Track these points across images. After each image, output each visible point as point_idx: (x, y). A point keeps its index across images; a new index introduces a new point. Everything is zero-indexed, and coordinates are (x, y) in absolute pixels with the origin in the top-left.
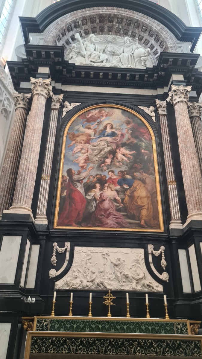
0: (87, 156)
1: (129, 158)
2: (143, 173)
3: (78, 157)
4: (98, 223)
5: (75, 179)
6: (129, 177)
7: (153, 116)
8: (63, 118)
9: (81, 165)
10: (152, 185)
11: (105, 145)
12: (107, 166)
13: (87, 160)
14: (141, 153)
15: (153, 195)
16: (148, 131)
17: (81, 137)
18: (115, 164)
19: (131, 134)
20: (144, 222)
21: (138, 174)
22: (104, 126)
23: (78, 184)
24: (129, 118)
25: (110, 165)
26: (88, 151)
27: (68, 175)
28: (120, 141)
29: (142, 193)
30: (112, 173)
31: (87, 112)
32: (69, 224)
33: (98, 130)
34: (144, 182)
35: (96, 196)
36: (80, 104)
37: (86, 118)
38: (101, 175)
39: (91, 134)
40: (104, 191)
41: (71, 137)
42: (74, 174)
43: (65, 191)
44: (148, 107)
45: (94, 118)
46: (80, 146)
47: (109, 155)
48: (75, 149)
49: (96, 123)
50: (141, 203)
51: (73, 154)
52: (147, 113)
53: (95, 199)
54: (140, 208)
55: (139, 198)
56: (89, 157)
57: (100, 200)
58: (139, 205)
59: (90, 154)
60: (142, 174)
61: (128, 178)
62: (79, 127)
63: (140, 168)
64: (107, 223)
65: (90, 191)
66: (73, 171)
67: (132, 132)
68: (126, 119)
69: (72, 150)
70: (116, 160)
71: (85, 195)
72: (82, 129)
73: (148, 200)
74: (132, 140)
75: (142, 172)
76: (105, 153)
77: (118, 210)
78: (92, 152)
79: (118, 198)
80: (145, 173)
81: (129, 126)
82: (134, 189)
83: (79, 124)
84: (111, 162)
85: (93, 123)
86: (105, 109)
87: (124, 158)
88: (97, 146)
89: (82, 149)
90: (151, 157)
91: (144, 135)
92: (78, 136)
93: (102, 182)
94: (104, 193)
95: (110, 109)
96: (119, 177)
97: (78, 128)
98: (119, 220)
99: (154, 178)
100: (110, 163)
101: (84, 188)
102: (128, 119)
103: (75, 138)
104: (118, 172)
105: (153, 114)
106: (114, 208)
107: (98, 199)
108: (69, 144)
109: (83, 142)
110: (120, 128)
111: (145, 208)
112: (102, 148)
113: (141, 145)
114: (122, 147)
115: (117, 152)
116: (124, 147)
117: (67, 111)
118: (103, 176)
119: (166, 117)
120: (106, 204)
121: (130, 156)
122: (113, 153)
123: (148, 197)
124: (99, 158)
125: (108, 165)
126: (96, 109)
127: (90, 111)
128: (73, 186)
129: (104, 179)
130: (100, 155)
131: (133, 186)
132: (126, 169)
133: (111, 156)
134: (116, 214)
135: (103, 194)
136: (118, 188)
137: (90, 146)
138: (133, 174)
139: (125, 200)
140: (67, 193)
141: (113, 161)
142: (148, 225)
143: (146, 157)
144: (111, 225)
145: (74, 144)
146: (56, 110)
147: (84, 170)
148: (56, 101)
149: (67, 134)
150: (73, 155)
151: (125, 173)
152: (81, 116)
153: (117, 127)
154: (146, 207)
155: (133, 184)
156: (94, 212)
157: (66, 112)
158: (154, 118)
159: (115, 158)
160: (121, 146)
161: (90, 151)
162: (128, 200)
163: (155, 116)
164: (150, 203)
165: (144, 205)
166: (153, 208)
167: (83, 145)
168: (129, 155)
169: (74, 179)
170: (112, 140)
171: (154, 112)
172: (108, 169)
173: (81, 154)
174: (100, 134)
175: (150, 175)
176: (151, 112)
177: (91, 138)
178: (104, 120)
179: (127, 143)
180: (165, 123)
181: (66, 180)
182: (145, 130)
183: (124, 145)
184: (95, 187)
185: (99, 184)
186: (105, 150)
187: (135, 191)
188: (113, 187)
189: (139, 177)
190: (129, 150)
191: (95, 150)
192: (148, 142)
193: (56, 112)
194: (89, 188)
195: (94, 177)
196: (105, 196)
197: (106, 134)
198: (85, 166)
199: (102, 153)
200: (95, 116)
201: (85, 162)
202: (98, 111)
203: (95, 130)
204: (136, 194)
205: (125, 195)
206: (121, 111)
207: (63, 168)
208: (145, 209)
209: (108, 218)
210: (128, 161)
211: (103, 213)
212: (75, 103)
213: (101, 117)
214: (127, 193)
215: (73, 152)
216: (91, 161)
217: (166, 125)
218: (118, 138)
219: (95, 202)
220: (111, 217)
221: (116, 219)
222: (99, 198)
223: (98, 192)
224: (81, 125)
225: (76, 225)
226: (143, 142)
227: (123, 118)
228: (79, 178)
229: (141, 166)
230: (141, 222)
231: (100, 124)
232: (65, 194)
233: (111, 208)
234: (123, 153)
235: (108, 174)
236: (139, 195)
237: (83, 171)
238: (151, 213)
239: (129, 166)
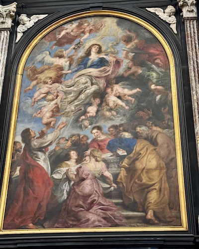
0: (56, 105)
1: (127, 102)
2: (152, 126)
3: (42, 107)
4: (72, 220)
5: (35, 145)
6: (127, 135)
7: (173, 23)
8: (17, 43)
9: (45, 120)
10: (168, 147)
11: (87, 82)
12: (90, 119)
13: (56, 112)
14: (151, 90)
15: (170, 164)
16: (163, 50)
17: (46, 72)
18: (103, 115)
19: (133, 59)
20: (152, 215)
21: (144, 128)
22: (85, 50)
23: (40, 153)
24: (130, 31)
25: (95, 117)
26: (57, 96)
27: (24, 141)
28: (112, 73)
29: (150, 161)
30: (99, 131)
31: (57, 29)
32: (22, 225)
33: (76, 58)
34: (153, 142)
35: (69, 173)
36: (47, 15)
37: (55, 39)
38: (79, 135)
39: (64, 66)
40: (83, 163)
41: (30, 75)
42: (34, 137)
43: (18, 168)
44: (164, 7)
45: (69, 37)
46: (45, 89)
47: (94, 99)
48: (36, 95)
49: (73, 46)
50: (149, 180)
51: (33, 104)
52: (162, 18)
53: (68, 179)
54: (145, 189)
55: (144, 170)
56: (60, 106)
57: (77, 180)
58: (144, 184)
59: (61, 101)
60: (150, 129)
61: (127, 137)
62: (44, 55)
63: (147, 117)
64: (88, 220)
65: (59, 165)
66: (32, 133)
67: (134, 55)
68: (125, 34)
69: (31, 97)
70: (105, 108)
71: (52, 173)
72: (49, 59)
73: (160, 174)
74: (134, 69)
75: (150, 124)
76: (87, 97)
77: (108, 195)
78: (64, 97)
79: (107, 174)
80: (156, 126)
81: (129, 46)
82: (135, 157)
83: (44, 51)
84: (97, 112)
85: (67, 46)
86: (89, 20)
87: (120, 102)
88: (73, 86)
89: (48, 93)
90: (167, 95)
91: (156, 59)
92: (42, 72)
93: (81, 147)
94: (83, 167)
95: (97, 19)
96: (109, 137)
97: (42, 58)
98: (109, 213)
99: (173, 134)
100: (95, 114)
101: (50, 161)
102: (129, 33)
103: (37, 76)
104: (109, 129)
105: (172, 20)
106: (100, 192)
107: (72, 178)
108: (27, 87)
109: (49, 81)
110: (113, 51)
111: (155, 189)
112: (82, 88)
113: (151, 78)
114: (117, 83)
115: (107, 94)
116: (120, 84)
117: (24, 31)
118: (82, 137)
119: (195, 22)
120: (87, 187)
121: (130, 98)
122: (101, 95)
123: (161, 169)
124: (77, 105)
125: (92, 117)
126: (73, 22)
127: (63, 26)
128: (32, 158)
129: (85, 142)
130: (78, 101)
131: (134, 151)
132: (123, 122)
133: (98, 101)
134: (103, 203)
135: (82, 169)
136: (108, 156)
137: (62, 88)
138: (135, 130)
139: (119, 177)
140: (20, 171)
141: (100, 109)
142: (160, 219)
143: (158, 97)
144: (94, 221)
145: (35, 86)
146: (5, 31)
147: (51, 128)
148: (5, 16)
149: (24, 69)
150: (32, 106)
151: (121, 129)
152: (47, 37)
153: (108, 49)
154: (157, 187)
155: (135, 148)
156: (65, 201)
157: (23, 33)
158: (173, 27)
159: (104, 104)
160: (114, 81)
161: (61, 95)
162: (126, 176)
163: (176, 22)
164: (164, 178)
165: (153, 182)
166: (170, 187)
167: (51, 86)
168: (129, 96)
169: (33, 146)
170: (99, 73)
171: (174, 15)
172: (90, 124)
173: (45, 102)
174: (79, 65)
175: (164, 129)
176: (170, 16)
177: (64, 72)
178: (86, 39)
179: (126, 75)
180: (194, 33)
181: (20, 149)
182: (158, 50)
183: (119, 79)
184: (67, 157)
185: (75, 152)
186: (88, 91)
187: (137, 159)
188: (99, 156)
189: (144, 135)
190: (128, 88)
191: (70, 93)
192: (163, 70)
193: (6, 34)
194: (58, 159)
195: (67, 140)
196: (85, 172)
197: (90, 63)
198: (52, 123)
199: (82, 96)
200: (72, 33)
201: (52, 116)
202: (77, 24)
203: (71, 59)
204: (139, 165)
205: (119, 167)
206: (115, 20)
207: (15, 128)
208: (155, 191)
209: (90, 211)
210: (127, 108)
211: (81, 203)
212: (37, 16)
213: (82, 35)
214: (123, 164)
215: (33, 100)
216: (63, 112)
217: (194, 36)
218: (110, 69)
219: (67, 183)
220: (95, 208)
221: (102, 211)
222: (76, 177)
223: (74, 166)
224: (48, 52)
225: (35, 227)
226: (153, 70)
227: (120, 33)
228: (42, 143)
229: (149, 114)
230: (146, 214)
231: (79, 47)
232: (17, 173)
233: (95, 192)
234: (118, 95)
235: (91, 132)
236: (144, 165)
237: (49, 131)
238: (166, 197)
239: (128, 115)
